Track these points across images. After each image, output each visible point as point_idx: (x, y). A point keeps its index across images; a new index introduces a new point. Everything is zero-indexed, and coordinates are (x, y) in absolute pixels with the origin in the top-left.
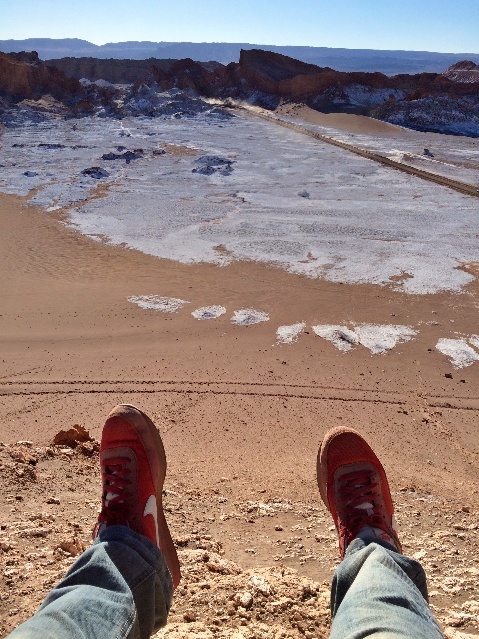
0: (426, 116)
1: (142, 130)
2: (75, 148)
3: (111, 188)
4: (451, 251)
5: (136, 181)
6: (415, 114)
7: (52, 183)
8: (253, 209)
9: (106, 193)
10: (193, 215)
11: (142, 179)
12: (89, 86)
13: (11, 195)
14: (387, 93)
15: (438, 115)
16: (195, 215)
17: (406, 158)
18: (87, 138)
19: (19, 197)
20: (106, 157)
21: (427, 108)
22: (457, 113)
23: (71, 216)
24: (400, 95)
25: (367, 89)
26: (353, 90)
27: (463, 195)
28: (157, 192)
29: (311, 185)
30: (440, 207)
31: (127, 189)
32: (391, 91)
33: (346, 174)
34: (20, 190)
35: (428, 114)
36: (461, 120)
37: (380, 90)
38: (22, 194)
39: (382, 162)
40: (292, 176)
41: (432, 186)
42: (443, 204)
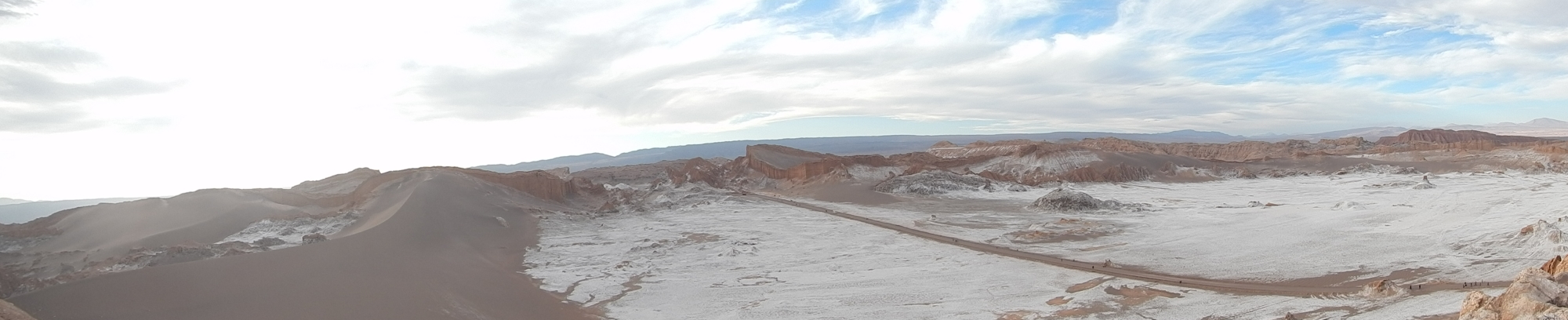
0: (925, 187)
1: (663, 223)
2: (604, 244)
3: (643, 279)
4: (986, 305)
5: (666, 270)
6: (917, 186)
7: (586, 279)
8: (788, 288)
9: (639, 285)
10: (729, 299)
11: (670, 267)
12: (612, 190)
13: (552, 292)
14: (887, 170)
15: (935, 185)
16: (732, 299)
17: (917, 224)
18: (614, 234)
19: (560, 293)
20: (634, 250)
21: (925, 181)
22: (951, 183)
23: (609, 311)
24: (897, 171)
25: (868, 168)
26: (856, 170)
27: (977, 253)
28: (688, 279)
29: (839, 258)
30: (962, 265)
31: (657, 279)
32: (890, 169)
33: (870, 244)
34: (560, 287)
35: (925, 185)
36: (955, 188)
37: (880, 168)
38: (561, 290)
39: (898, 230)
40: (819, 251)
41: (950, 248)
42: (963, 263)
